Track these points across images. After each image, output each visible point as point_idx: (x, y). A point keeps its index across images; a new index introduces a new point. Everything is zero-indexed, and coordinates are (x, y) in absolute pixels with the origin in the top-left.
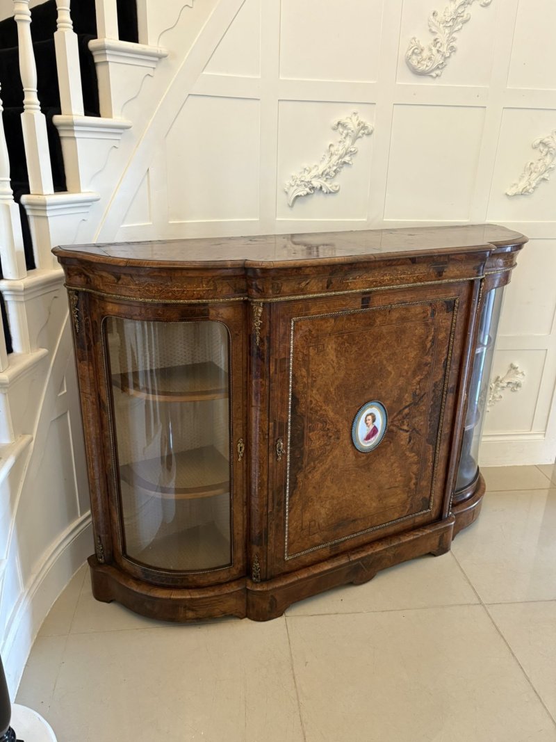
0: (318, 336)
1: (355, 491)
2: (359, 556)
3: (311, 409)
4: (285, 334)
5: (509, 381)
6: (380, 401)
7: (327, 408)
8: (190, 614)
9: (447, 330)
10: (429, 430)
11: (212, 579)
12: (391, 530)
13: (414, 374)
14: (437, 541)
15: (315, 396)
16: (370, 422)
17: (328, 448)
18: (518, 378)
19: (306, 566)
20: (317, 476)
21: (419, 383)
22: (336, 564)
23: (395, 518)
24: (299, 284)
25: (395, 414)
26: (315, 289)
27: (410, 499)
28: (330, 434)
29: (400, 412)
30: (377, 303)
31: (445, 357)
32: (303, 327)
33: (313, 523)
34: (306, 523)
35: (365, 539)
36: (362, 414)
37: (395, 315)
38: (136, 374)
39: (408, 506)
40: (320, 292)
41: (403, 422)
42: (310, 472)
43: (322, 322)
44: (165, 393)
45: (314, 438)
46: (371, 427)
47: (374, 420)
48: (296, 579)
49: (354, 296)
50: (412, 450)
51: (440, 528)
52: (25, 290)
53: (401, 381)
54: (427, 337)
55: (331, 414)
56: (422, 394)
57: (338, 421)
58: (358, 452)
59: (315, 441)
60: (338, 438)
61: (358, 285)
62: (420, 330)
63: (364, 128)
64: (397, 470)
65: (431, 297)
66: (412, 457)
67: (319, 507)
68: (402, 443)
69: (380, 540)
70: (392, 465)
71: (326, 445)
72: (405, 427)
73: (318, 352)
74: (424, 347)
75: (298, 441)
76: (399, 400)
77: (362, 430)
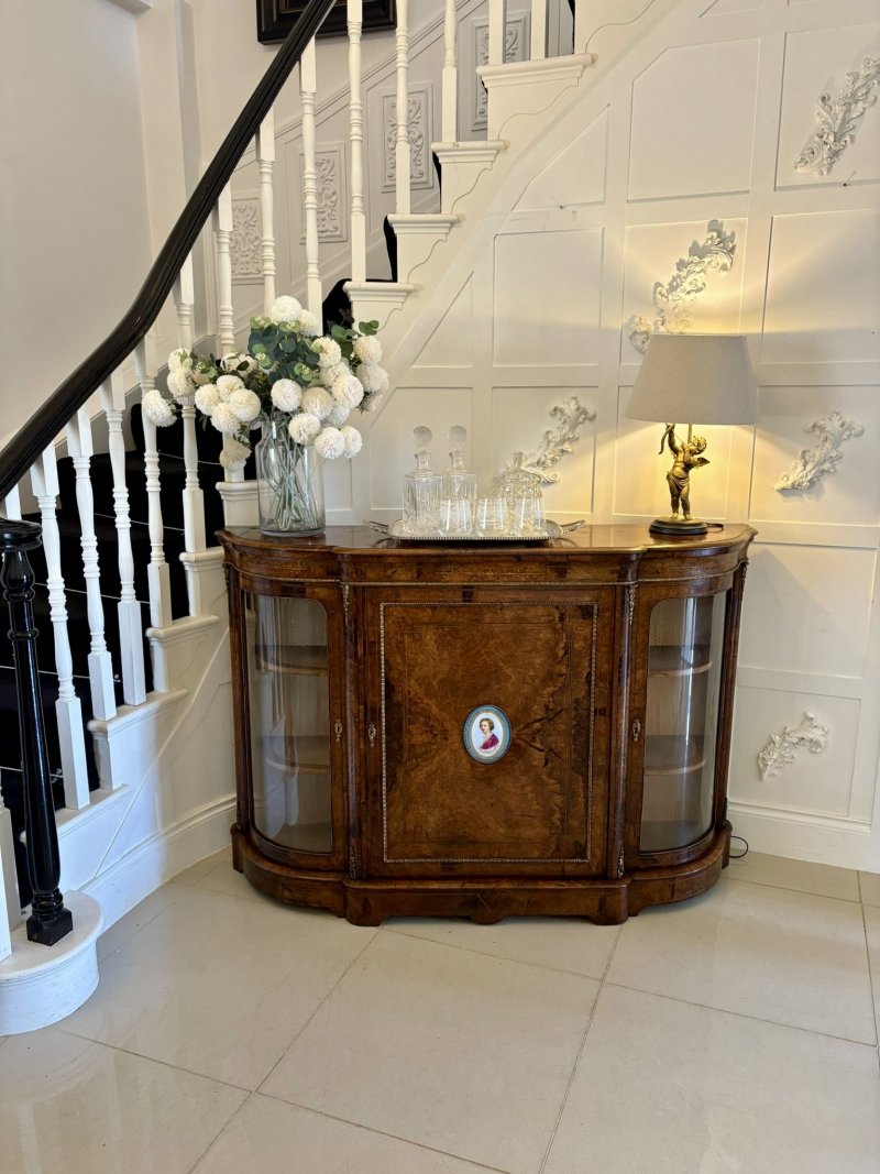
0: (413, 625)
1: (474, 806)
2: (476, 886)
3: (410, 699)
4: (373, 617)
5: (801, 736)
6: (500, 706)
7: (430, 703)
8: (287, 894)
9: (585, 639)
10: (574, 756)
11: (311, 862)
12: (529, 870)
13: (544, 683)
14: (596, 903)
15: (412, 687)
16: (487, 728)
17: (435, 747)
18: (816, 734)
19: (410, 878)
20: (420, 776)
21: (552, 695)
22: (445, 886)
23: (535, 856)
24: (385, 571)
25: (522, 726)
26: (403, 578)
27: (554, 839)
28: (435, 732)
29: (528, 725)
30: (482, 598)
31: (587, 670)
32: (395, 613)
33: (419, 829)
34: (410, 827)
35: (491, 870)
36: (475, 718)
37: (509, 615)
38: (265, 647)
39: (553, 847)
40: (409, 581)
41: (534, 738)
42: (412, 769)
43: (418, 611)
44: (288, 666)
45: (414, 732)
46: (489, 735)
47: (492, 728)
48: (393, 887)
49: (453, 589)
50: (550, 775)
51: (599, 886)
52: (196, 562)
53: (526, 690)
54: (558, 644)
55: (435, 710)
56: (559, 708)
57: (445, 719)
58: (474, 762)
59: (416, 736)
60: (446, 739)
61: (455, 578)
62: (545, 635)
63: (584, 412)
64: (530, 796)
65: (555, 598)
66: (552, 785)
67: (425, 812)
68: (535, 763)
69: (511, 877)
70: (523, 787)
71: (430, 743)
72: (538, 745)
73: (414, 641)
74: (553, 655)
75: (395, 730)
76: (526, 710)
77: (476, 736)
